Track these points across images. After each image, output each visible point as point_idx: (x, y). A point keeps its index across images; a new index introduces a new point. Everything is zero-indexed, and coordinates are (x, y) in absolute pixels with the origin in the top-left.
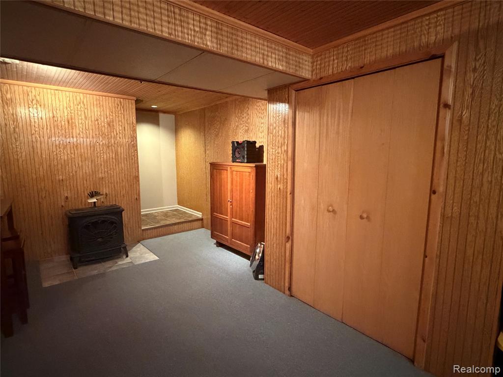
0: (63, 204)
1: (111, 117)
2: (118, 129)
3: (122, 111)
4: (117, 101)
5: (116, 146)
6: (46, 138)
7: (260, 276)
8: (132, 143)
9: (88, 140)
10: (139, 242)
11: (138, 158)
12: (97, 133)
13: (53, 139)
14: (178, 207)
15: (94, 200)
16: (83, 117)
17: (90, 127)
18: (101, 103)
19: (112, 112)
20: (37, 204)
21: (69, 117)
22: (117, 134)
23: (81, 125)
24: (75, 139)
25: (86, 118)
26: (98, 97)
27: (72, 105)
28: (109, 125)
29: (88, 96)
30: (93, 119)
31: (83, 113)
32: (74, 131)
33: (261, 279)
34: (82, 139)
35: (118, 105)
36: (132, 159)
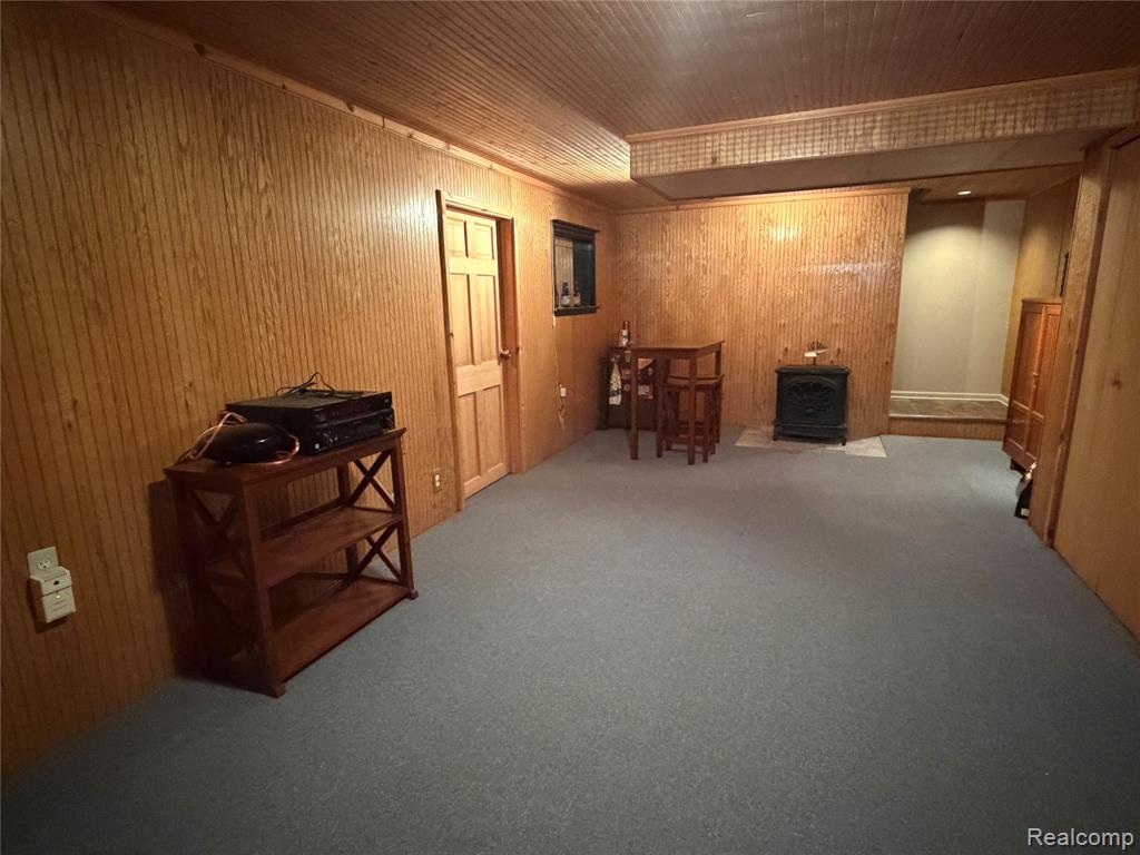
0: (781, 357)
1: (863, 228)
2: (871, 247)
3: (883, 216)
4: (877, 200)
5: (864, 274)
6: (773, 268)
7: (1024, 512)
8: (893, 268)
9: (824, 267)
10: (878, 435)
11: (899, 294)
12: (839, 256)
13: (781, 269)
14: (999, 398)
15: (812, 354)
16: (822, 235)
17: (830, 248)
18: (851, 209)
19: (866, 220)
20: (753, 353)
21: (804, 236)
22: (869, 255)
23: (817, 247)
24: (807, 268)
25: (825, 234)
26: (847, 200)
27: (810, 218)
28: (858, 240)
29: (833, 200)
30: (836, 235)
31: (823, 228)
32: (808, 255)
33: (1025, 518)
34: (816, 267)
35: (877, 207)
36: (889, 295)
